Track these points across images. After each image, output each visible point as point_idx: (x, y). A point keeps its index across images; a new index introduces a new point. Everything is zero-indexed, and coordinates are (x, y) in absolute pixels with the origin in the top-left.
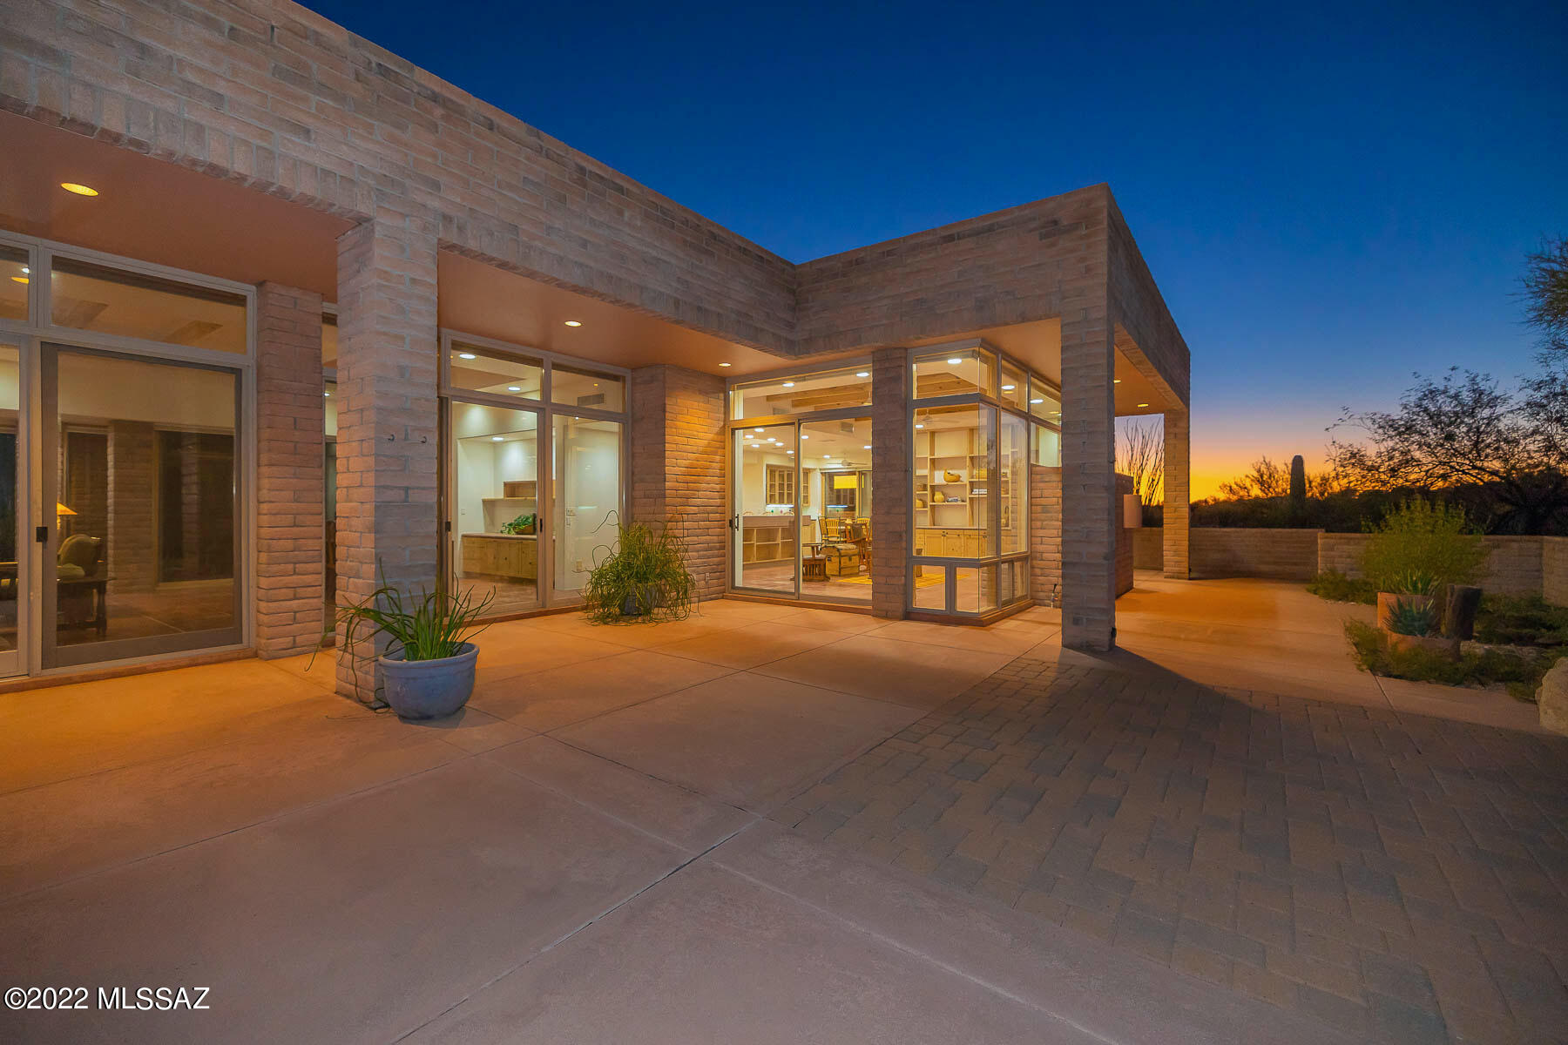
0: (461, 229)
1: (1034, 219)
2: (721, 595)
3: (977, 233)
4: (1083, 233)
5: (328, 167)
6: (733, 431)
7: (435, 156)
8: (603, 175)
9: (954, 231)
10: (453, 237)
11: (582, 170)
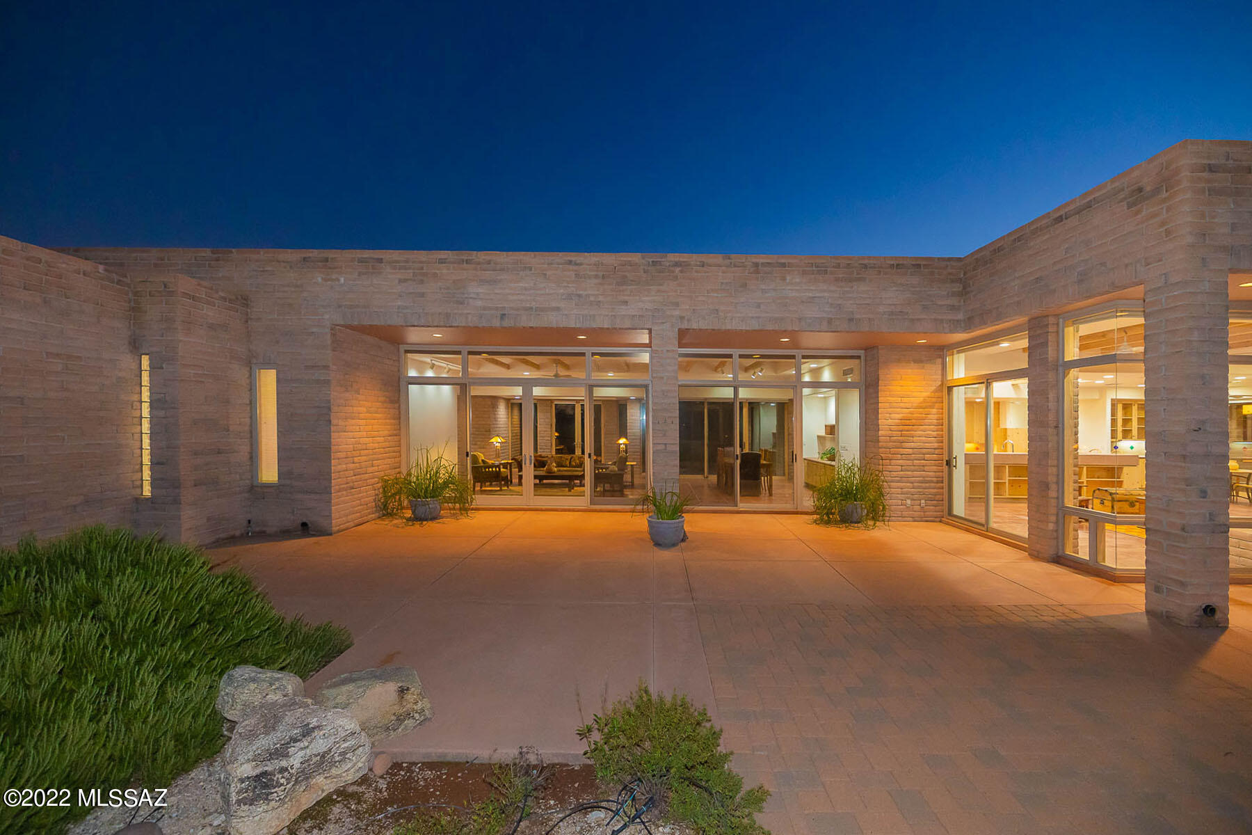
0: (688, 320)
1: (1123, 190)
2: (938, 519)
3: (1079, 211)
4: (1164, 196)
5: (633, 314)
6: (950, 389)
7: (676, 291)
8: (769, 261)
9: (1062, 212)
10: (685, 326)
11: (756, 265)
